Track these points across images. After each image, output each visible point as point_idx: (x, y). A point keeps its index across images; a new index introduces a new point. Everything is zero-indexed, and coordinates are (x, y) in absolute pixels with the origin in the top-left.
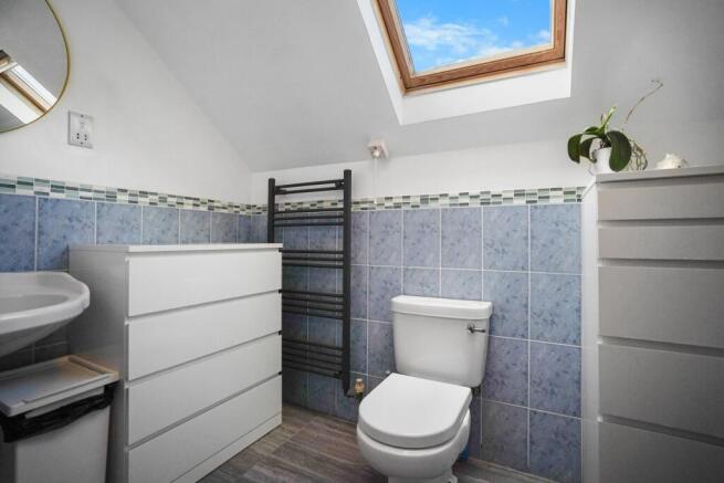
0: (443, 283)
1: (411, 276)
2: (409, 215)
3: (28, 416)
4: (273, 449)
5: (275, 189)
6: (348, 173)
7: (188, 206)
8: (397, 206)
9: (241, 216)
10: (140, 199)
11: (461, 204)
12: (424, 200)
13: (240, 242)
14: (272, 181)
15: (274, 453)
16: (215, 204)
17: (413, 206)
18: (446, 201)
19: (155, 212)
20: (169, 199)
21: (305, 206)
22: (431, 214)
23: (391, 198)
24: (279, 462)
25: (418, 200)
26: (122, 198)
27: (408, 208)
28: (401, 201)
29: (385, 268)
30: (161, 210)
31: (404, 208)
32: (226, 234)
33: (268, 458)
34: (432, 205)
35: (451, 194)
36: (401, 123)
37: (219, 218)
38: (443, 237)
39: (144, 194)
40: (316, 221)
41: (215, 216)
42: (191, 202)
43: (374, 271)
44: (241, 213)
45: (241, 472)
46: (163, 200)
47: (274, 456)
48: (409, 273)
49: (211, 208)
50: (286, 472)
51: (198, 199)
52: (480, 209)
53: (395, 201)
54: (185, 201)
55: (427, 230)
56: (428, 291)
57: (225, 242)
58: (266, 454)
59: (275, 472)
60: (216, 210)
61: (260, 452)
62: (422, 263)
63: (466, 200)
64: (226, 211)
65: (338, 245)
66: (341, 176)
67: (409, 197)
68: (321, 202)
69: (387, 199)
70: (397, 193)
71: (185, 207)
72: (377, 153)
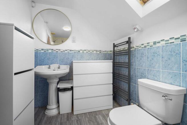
0: (162, 76)
1: (150, 72)
2: (149, 49)
3: (60, 88)
4: (106, 113)
5: (115, 46)
6: (129, 38)
7: (95, 52)
8: (145, 47)
9: (108, 54)
10: (84, 51)
11: (170, 43)
12: (155, 43)
13: (108, 60)
14: (114, 44)
15: (106, 114)
16: (101, 51)
17: (150, 46)
18: (164, 42)
19: (87, 54)
20: (91, 51)
21: (122, 50)
22: (157, 49)
23: (143, 44)
24: (105, 117)
25: (152, 43)
26: (81, 51)
27: (149, 47)
28: (146, 45)
29: (142, 69)
30: (89, 53)
31: (147, 47)
32: (104, 58)
33: (104, 115)
34: (158, 45)
35: (166, 39)
36: (141, 17)
37: (103, 54)
38: (162, 58)
39: (85, 50)
40: (124, 54)
41: (101, 54)
42: (95, 51)
43: (138, 69)
44: (109, 53)
45: (97, 115)
46: (89, 51)
47: (105, 115)
48: (149, 71)
49: (100, 52)
50: (105, 120)
51: (97, 50)
52: (180, 44)
53: (144, 45)
54: (94, 51)
55: (156, 55)
56: (156, 79)
57: (104, 60)
58: (104, 114)
59: (103, 119)
60: (102, 53)
61: (103, 113)
62: (154, 67)
63: (173, 40)
64: (104, 53)
65: (127, 61)
66: (127, 40)
67: (149, 43)
68: (125, 48)
69: (142, 45)
70: (145, 42)
71: (94, 52)
72: (136, 30)
